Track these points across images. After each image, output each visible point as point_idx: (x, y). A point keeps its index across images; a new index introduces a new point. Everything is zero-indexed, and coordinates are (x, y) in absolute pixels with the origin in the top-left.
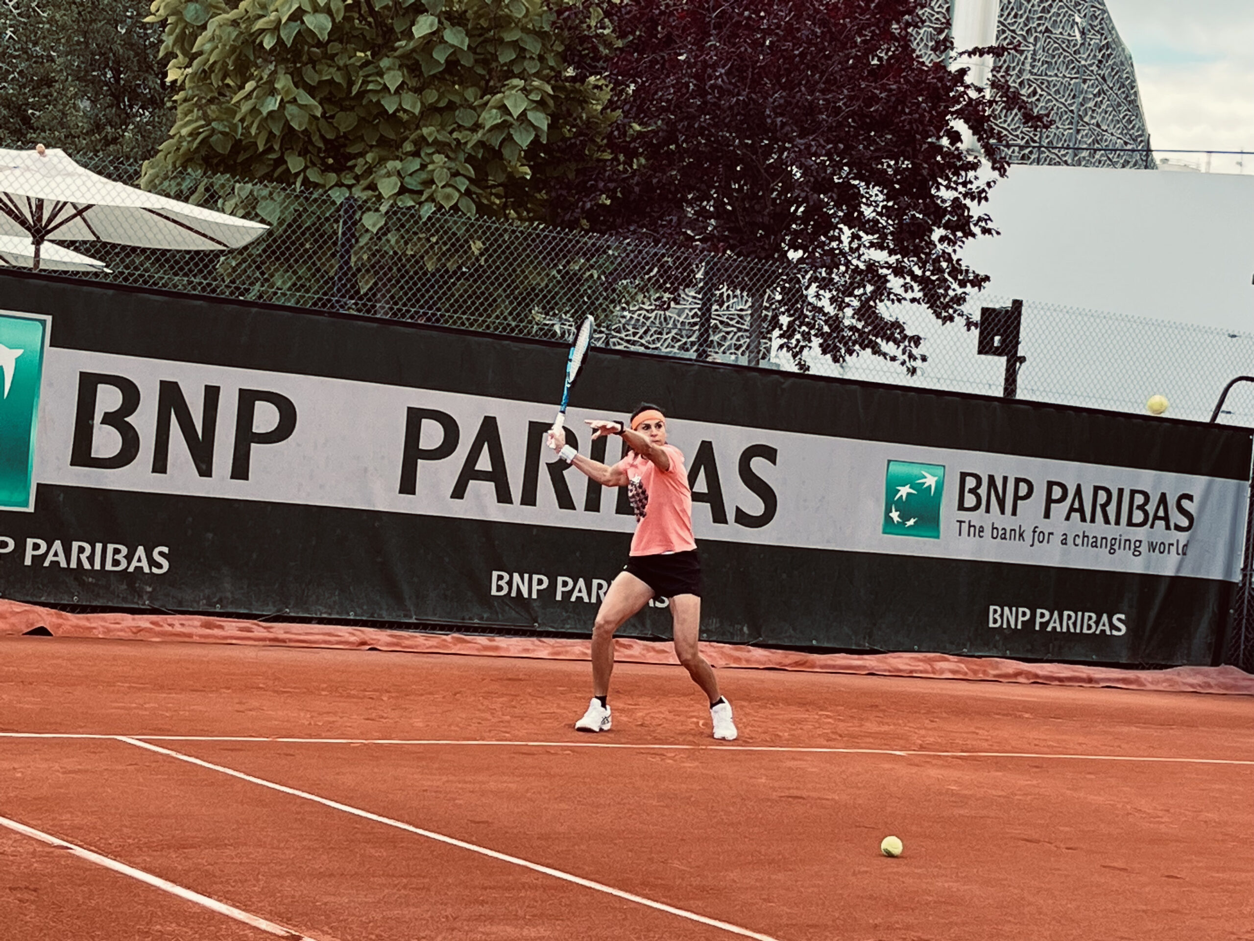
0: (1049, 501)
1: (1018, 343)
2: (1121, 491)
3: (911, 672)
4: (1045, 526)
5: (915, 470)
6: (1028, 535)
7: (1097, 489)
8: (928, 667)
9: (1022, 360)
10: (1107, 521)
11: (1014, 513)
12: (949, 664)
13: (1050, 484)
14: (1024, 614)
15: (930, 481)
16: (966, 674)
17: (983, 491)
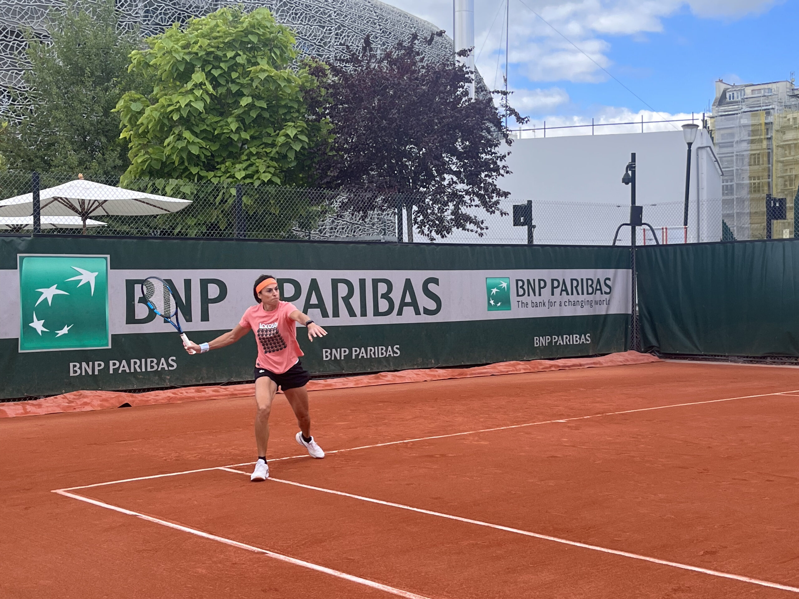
0: (553, 288)
1: (532, 220)
2: (582, 280)
3: (507, 372)
4: (553, 299)
5: (497, 281)
6: (547, 304)
7: (572, 280)
8: (514, 369)
9: (534, 227)
10: (578, 294)
11: (540, 295)
12: (522, 366)
13: (553, 280)
14: (548, 339)
15: (504, 285)
16: (530, 369)
17: (525, 287)
